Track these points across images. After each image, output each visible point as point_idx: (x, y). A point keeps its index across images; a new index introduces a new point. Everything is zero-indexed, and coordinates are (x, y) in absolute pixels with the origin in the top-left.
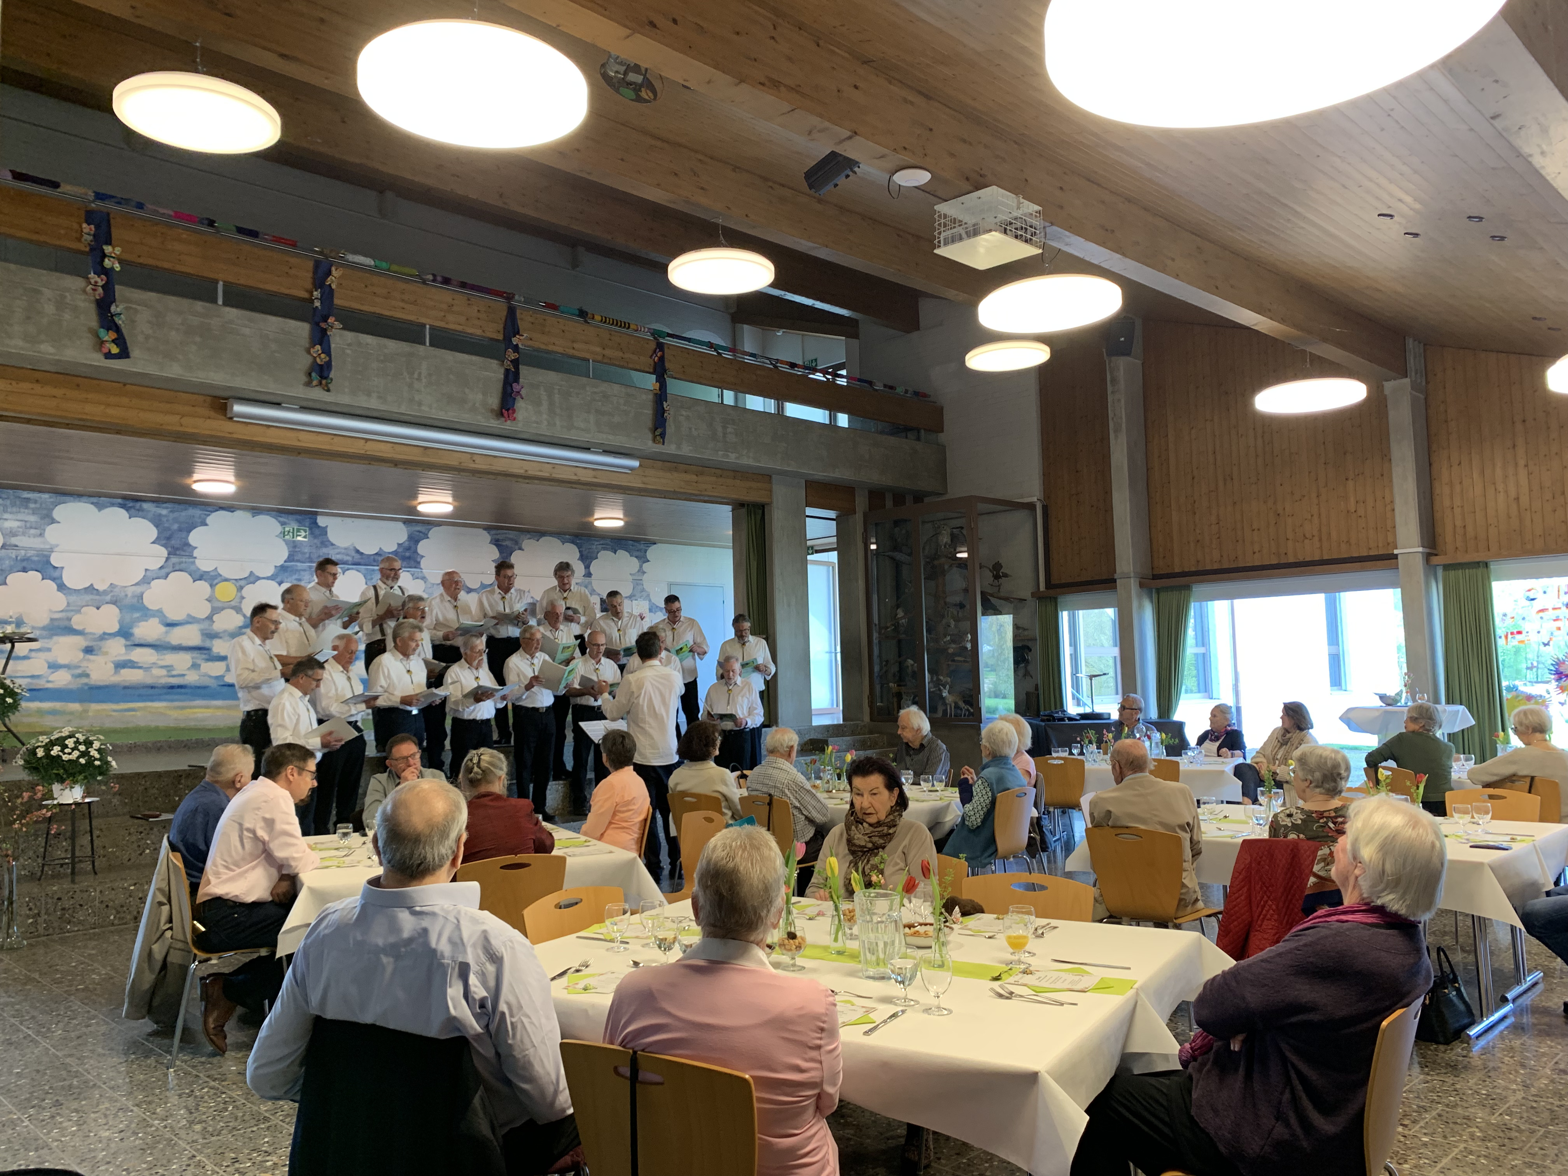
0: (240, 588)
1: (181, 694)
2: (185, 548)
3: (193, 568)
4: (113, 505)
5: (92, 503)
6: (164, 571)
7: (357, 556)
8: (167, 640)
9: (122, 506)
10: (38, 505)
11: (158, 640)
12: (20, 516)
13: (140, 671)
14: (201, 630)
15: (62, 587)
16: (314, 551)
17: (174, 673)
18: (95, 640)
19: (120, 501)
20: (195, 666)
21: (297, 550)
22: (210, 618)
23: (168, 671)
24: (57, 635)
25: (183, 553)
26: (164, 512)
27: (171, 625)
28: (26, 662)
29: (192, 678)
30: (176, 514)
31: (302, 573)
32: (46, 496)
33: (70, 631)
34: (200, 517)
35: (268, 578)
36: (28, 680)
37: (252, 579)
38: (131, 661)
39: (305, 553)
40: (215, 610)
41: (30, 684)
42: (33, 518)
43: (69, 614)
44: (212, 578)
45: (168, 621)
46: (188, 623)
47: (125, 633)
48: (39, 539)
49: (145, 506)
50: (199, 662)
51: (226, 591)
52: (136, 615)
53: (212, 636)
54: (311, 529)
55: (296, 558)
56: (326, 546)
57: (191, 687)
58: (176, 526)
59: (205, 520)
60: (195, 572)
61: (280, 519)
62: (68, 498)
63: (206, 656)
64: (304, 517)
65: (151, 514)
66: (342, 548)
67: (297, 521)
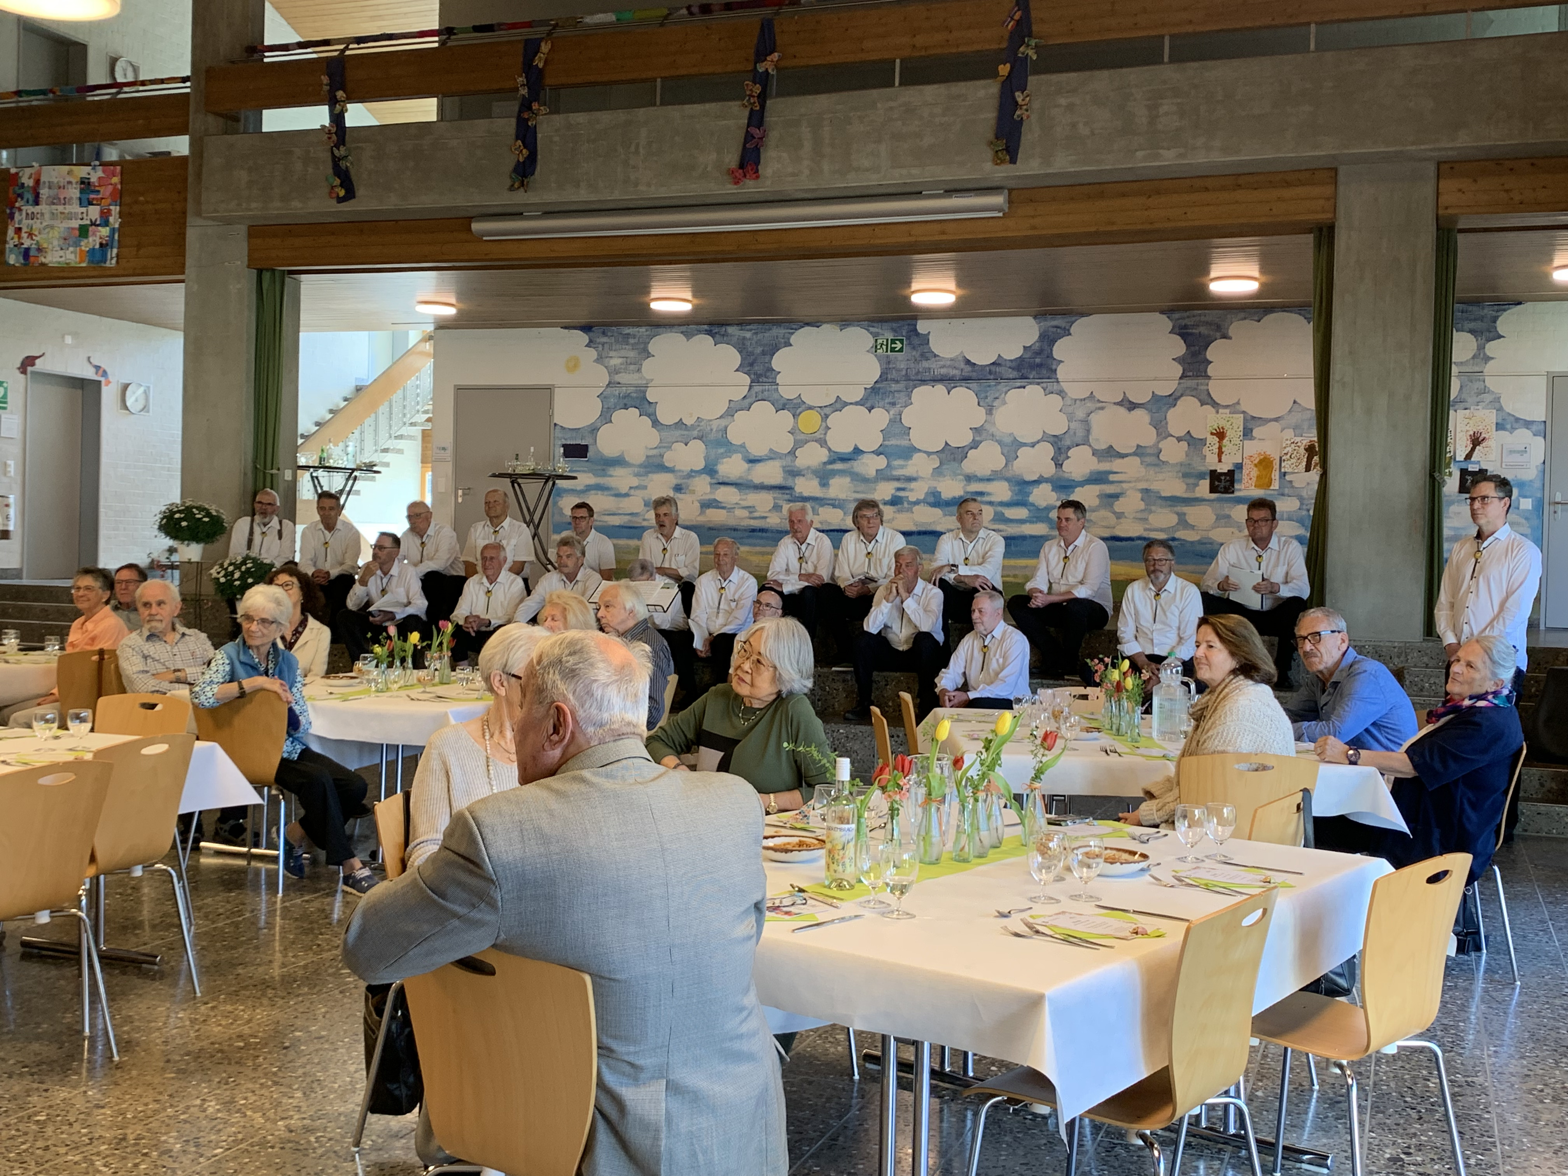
0: (826, 417)
1: (762, 538)
2: (768, 374)
3: (775, 396)
4: (700, 332)
6: (747, 402)
7: (968, 368)
8: (750, 478)
9: (709, 333)
10: (636, 340)
11: (740, 478)
12: (623, 353)
13: (724, 511)
14: (784, 467)
15: (656, 423)
16: (912, 365)
17: (756, 514)
18: (684, 478)
19: (706, 327)
20: (776, 508)
21: (891, 366)
22: (792, 453)
23: (751, 512)
24: (654, 472)
25: (765, 380)
26: (748, 335)
27: (753, 461)
28: (626, 499)
29: (771, 520)
30: (760, 336)
31: (896, 395)
32: (643, 329)
33: (662, 468)
34: (784, 337)
35: (856, 403)
36: (627, 518)
37: (838, 406)
38: (715, 500)
39: (900, 370)
40: (799, 444)
41: (630, 521)
42: (632, 354)
43: (662, 451)
44: (795, 407)
45: (752, 457)
46: (770, 458)
47: (710, 470)
48: (636, 376)
49: (731, 330)
50: (780, 502)
51: (810, 421)
52: (722, 450)
53: (793, 473)
54: (908, 338)
55: (889, 376)
56: (927, 359)
57: (772, 532)
58: (759, 350)
59: (789, 339)
60: (777, 400)
61: (872, 329)
62: (660, 330)
63: (788, 497)
64: (901, 323)
65: (735, 339)
66: (947, 359)
67: (894, 330)
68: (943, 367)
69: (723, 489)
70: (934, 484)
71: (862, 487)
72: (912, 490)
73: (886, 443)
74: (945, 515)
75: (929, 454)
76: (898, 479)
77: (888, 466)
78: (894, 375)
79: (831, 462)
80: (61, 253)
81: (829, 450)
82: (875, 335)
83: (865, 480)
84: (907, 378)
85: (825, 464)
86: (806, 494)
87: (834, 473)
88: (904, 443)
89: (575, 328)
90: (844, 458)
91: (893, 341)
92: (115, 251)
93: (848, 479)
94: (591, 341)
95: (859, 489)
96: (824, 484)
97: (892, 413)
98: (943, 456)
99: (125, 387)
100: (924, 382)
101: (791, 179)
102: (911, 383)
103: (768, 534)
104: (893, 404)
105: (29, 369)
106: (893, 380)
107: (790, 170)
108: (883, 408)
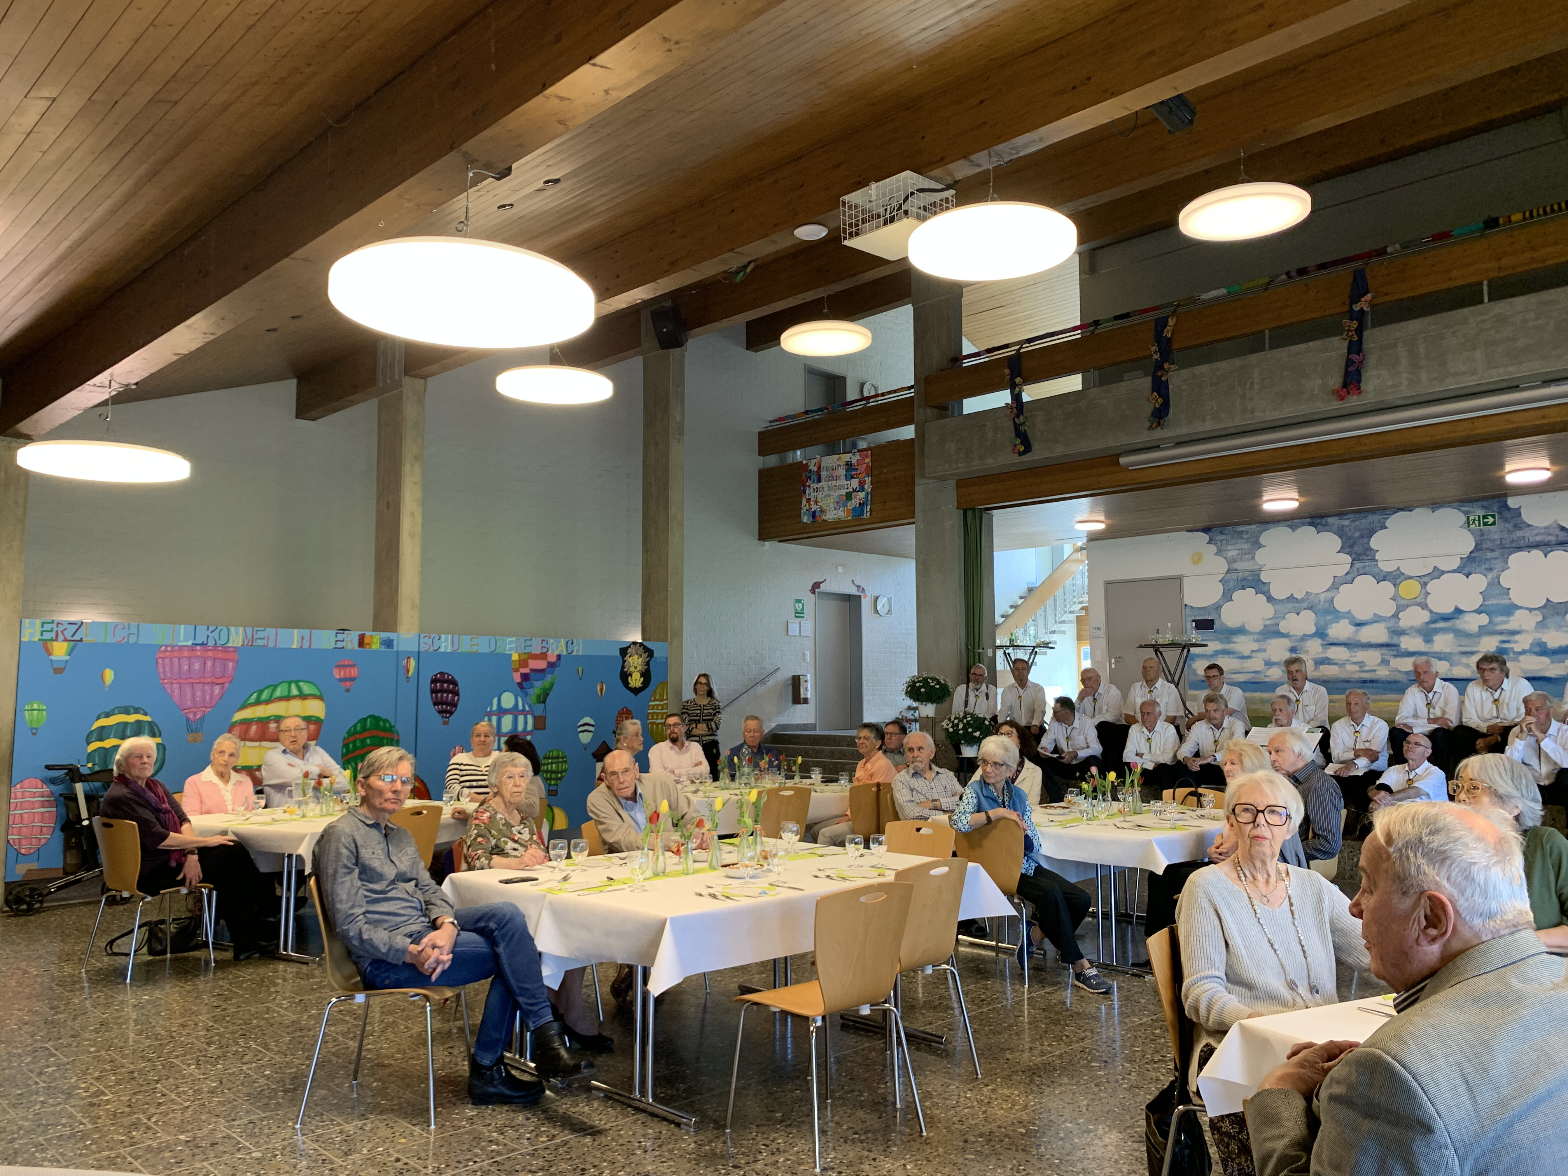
0: (1425, 585)
1: (1373, 688)
2: (1368, 553)
3: (1376, 570)
4: (1304, 524)
5: (1288, 526)
6: (1350, 577)
7: (1563, 534)
8: (1357, 638)
9: (1312, 524)
11: (1349, 638)
12: (1238, 546)
13: (1336, 667)
14: (1388, 628)
15: (1270, 599)
16: (1506, 536)
17: (1366, 668)
18: (1298, 641)
19: (1308, 520)
20: (1385, 662)
21: (1485, 537)
22: (1396, 616)
23: (1360, 667)
24: (1269, 638)
25: (1366, 558)
26: (1346, 523)
27: (1359, 624)
28: (1249, 660)
29: (1383, 673)
30: (1357, 523)
31: (1493, 561)
32: (1254, 527)
33: (1278, 634)
34: (1379, 522)
35: (1454, 571)
36: (1253, 675)
37: (1436, 574)
38: (1328, 658)
39: (1494, 540)
40: (1400, 608)
41: (1253, 678)
42: (1246, 546)
43: (1277, 621)
44: (1395, 578)
45: (1358, 622)
46: (1377, 622)
47: (1320, 634)
48: (1251, 563)
49: (1330, 520)
50: (1387, 658)
51: (1410, 589)
52: (1329, 618)
53: (1399, 632)
54: (1500, 513)
55: (1484, 546)
56: (1520, 529)
57: (1382, 682)
58: (1357, 534)
59: (1384, 523)
60: (1378, 574)
61: (1463, 509)
62: (1270, 525)
63: (1395, 653)
64: (1490, 502)
65: (1335, 528)
66: (1542, 528)
67: (1483, 507)
68: (1537, 534)
69: (1334, 649)
70: (1538, 635)
71: (1465, 642)
72: (1515, 642)
73: (1487, 603)
74: (1552, 662)
75: (1530, 610)
76: (1501, 633)
77: (1490, 622)
78: (1489, 544)
79: (1433, 621)
80: (835, 512)
81: (1431, 611)
82: (1466, 513)
83: (1468, 635)
84: (1502, 547)
85: (1427, 623)
86: (1411, 649)
87: (1437, 631)
88: (1505, 602)
89: (1197, 530)
90: (1446, 618)
91: (1485, 517)
92: (869, 507)
93: (1451, 636)
94: (1211, 539)
95: (1463, 643)
96: (1428, 640)
97: (1490, 577)
98: (1546, 611)
99: (876, 599)
100: (1520, 549)
101: (1390, 390)
102: (1507, 551)
103: (1379, 685)
104: (1490, 569)
105: (817, 590)
106: (1488, 549)
107: (1390, 383)
108: (1481, 573)
